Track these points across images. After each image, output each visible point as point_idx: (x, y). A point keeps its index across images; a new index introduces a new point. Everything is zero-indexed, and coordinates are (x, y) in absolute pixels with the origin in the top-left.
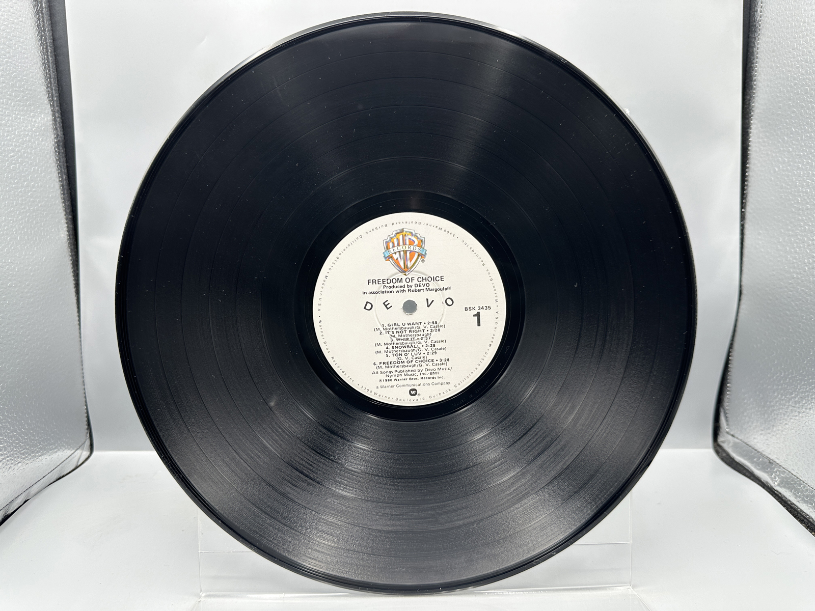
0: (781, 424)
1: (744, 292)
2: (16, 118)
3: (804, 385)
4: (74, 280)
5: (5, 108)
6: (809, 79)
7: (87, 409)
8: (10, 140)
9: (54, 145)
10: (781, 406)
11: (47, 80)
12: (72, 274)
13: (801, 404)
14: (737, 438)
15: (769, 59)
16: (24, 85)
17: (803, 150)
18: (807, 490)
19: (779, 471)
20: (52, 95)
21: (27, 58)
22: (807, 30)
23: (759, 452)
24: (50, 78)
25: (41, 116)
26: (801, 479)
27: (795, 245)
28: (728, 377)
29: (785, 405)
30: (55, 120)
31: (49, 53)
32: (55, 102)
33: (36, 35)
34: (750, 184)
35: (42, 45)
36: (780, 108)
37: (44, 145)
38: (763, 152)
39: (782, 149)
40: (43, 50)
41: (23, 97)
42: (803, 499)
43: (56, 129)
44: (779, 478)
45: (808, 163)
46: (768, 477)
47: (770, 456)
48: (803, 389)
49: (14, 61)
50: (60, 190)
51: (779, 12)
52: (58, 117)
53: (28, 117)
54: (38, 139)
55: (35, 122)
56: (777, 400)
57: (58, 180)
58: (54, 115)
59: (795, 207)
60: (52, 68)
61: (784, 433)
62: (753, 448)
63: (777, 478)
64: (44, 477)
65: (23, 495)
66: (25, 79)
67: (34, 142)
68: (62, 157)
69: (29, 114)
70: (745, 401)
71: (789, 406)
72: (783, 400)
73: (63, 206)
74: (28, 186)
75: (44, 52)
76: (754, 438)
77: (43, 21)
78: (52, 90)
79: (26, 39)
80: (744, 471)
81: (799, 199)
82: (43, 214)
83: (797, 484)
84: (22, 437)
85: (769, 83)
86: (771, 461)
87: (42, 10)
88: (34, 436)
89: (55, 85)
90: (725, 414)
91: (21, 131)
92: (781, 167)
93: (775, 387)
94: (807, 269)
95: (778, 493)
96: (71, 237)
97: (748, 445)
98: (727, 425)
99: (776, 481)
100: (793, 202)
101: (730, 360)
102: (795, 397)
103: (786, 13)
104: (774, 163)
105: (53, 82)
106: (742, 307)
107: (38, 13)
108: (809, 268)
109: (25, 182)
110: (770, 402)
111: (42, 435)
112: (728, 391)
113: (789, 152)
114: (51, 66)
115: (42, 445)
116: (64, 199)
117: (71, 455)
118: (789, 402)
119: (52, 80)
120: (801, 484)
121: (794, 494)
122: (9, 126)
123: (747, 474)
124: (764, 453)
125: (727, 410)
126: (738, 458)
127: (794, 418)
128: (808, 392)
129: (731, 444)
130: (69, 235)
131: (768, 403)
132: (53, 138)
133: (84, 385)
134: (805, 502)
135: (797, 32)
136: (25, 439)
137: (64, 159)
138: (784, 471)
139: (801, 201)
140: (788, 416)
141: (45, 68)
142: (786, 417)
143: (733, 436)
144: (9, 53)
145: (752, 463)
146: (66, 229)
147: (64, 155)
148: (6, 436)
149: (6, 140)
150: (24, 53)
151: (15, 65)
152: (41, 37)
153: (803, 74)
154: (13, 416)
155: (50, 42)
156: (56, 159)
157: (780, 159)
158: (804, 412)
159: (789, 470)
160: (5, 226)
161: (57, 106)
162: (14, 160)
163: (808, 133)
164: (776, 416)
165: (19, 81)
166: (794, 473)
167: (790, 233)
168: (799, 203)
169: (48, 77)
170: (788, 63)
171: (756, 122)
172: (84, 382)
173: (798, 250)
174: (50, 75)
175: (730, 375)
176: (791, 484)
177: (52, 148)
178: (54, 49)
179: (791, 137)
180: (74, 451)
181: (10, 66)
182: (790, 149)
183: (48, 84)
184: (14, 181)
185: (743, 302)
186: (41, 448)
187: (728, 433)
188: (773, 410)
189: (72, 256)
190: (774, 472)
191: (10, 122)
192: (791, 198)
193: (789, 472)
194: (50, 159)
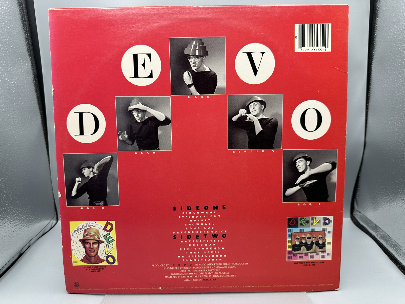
0: (381, 209)
1: (367, 145)
2: (14, 67)
3: (392, 193)
4: (45, 142)
5: (9, 63)
6: (400, 44)
7: (54, 201)
8: (12, 78)
9: (32, 78)
10: (382, 202)
11: (28, 46)
12: (44, 139)
13: (390, 202)
14: (362, 214)
15: (382, 31)
16: (17, 50)
17: (396, 79)
18: (392, 241)
19: (380, 231)
20: (31, 53)
21: (18, 37)
22: (400, 19)
23: (371, 221)
24: (29, 45)
25: (26, 64)
26: (389, 235)
27: (391, 125)
28: (358, 185)
29: (383, 201)
30: (32, 65)
31: (28, 32)
32: (32, 56)
33: (21, 25)
34: (371, 92)
35: (24, 29)
36: (386, 56)
37: (28, 78)
38: (378, 77)
39: (386, 77)
40: (25, 31)
41: (17, 56)
42: (390, 246)
43: (33, 70)
44: (380, 235)
45: (398, 86)
46: (375, 233)
47: (376, 224)
48: (392, 195)
49: (12, 39)
50: (37, 99)
51: (387, 8)
52: (34, 63)
53: (20, 66)
54: (25, 76)
55: (23, 67)
56: (380, 198)
57: (35, 95)
58: (32, 63)
59: (391, 106)
60: (30, 39)
61: (382, 214)
62: (369, 219)
63: (379, 235)
64: (36, 235)
65: (27, 245)
66: (17, 47)
67: (24, 78)
68: (37, 83)
69: (20, 64)
70: (366, 197)
71: (385, 202)
72: (382, 199)
73: (39, 107)
74: (21, 100)
75: (26, 32)
76: (369, 214)
77: (24, 17)
78: (30, 50)
79: (17, 27)
80: (364, 230)
81: (393, 103)
82: (30, 112)
83: (388, 238)
84: (25, 219)
85: (381, 43)
86: (377, 226)
87: (23, 11)
88: (31, 217)
89: (32, 47)
90: (357, 202)
91: (17, 73)
92: (386, 86)
93: (379, 192)
94: (395, 138)
95: (379, 241)
96: (43, 121)
97: (366, 217)
98: (357, 207)
99: (378, 236)
100: (390, 104)
101: (360, 176)
102: (388, 198)
103: (390, 9)
104: (382, 84)
105: (30, 46)
106: (366, 152)
107: (21, 13)
108: (396, 138)
109: (20, 98)
110: (377, 199)
111: (35, 216)
112: (358, 191)
113: (390, 79)
114: (29, 38)
115: (35, 221)
116: (39, 103)
117: (48, 224)
118: (385, 200)
119: (30, 45)
120: (390, 238)
121: (386, 243)
122: (11, 72)
123: (365, 231)
124: (373, 222)
125: (357, 200)
126: (362, 223)
127: (387, 207)
128: (394, 196)
129: (359, 216)
130: (42, 121)
131: (376, 199)
132: (32, 74)
133: (53, 190)
134: (391, 247)
135: (395, 19)
136: (27, 219)
137: (37, 84)
138: (382, 231)
139: (394, 104)
140: (384, 206)
141: (26, 40)
142: (383, 207)
143: (360, 212)
144: (9, 36)
145: (368, 226)
146: (40, 118)
147: (37, 82)
148: (18, 219)
149: (10, 79)
150: (16, 35)
151: (12, 41)
152: (24, 25)
153: (397, 41)
154: (21, 210)
155: (28, 26)
156: (34, 85)
157: (385, 82)
158: (391, 206)
159: (385, 231)
160: (12, 121)
161: (33, 58)
162: (14, 88)
163: (399, 71)
164: (379, 206)
165: (15, 49)
166: (387, 233)
167: (389, 119)
168: (393, 105)
169: (28, 44)
170: (390, 34)
171: (375, 62)
172: (52, 189)
173: (392, 128)
174: (29, 43)
175: (359, 184)
176: (385, 238)
177: (32, 79)
178: (30, 30)
179: (390, 72)
180: (49, 221)
181: (10, 42)
182: (390, 77)
183: (28, 48)
184: (15, 98)
185: (366, 149)
186: (34, 223)
187: (357, 211)
188: (378, 203)
189: (44, 130)
190: (377, 231)
191: (11, 70)
192: (389, 102)
193: (385, 232)
194: (31, 85)
